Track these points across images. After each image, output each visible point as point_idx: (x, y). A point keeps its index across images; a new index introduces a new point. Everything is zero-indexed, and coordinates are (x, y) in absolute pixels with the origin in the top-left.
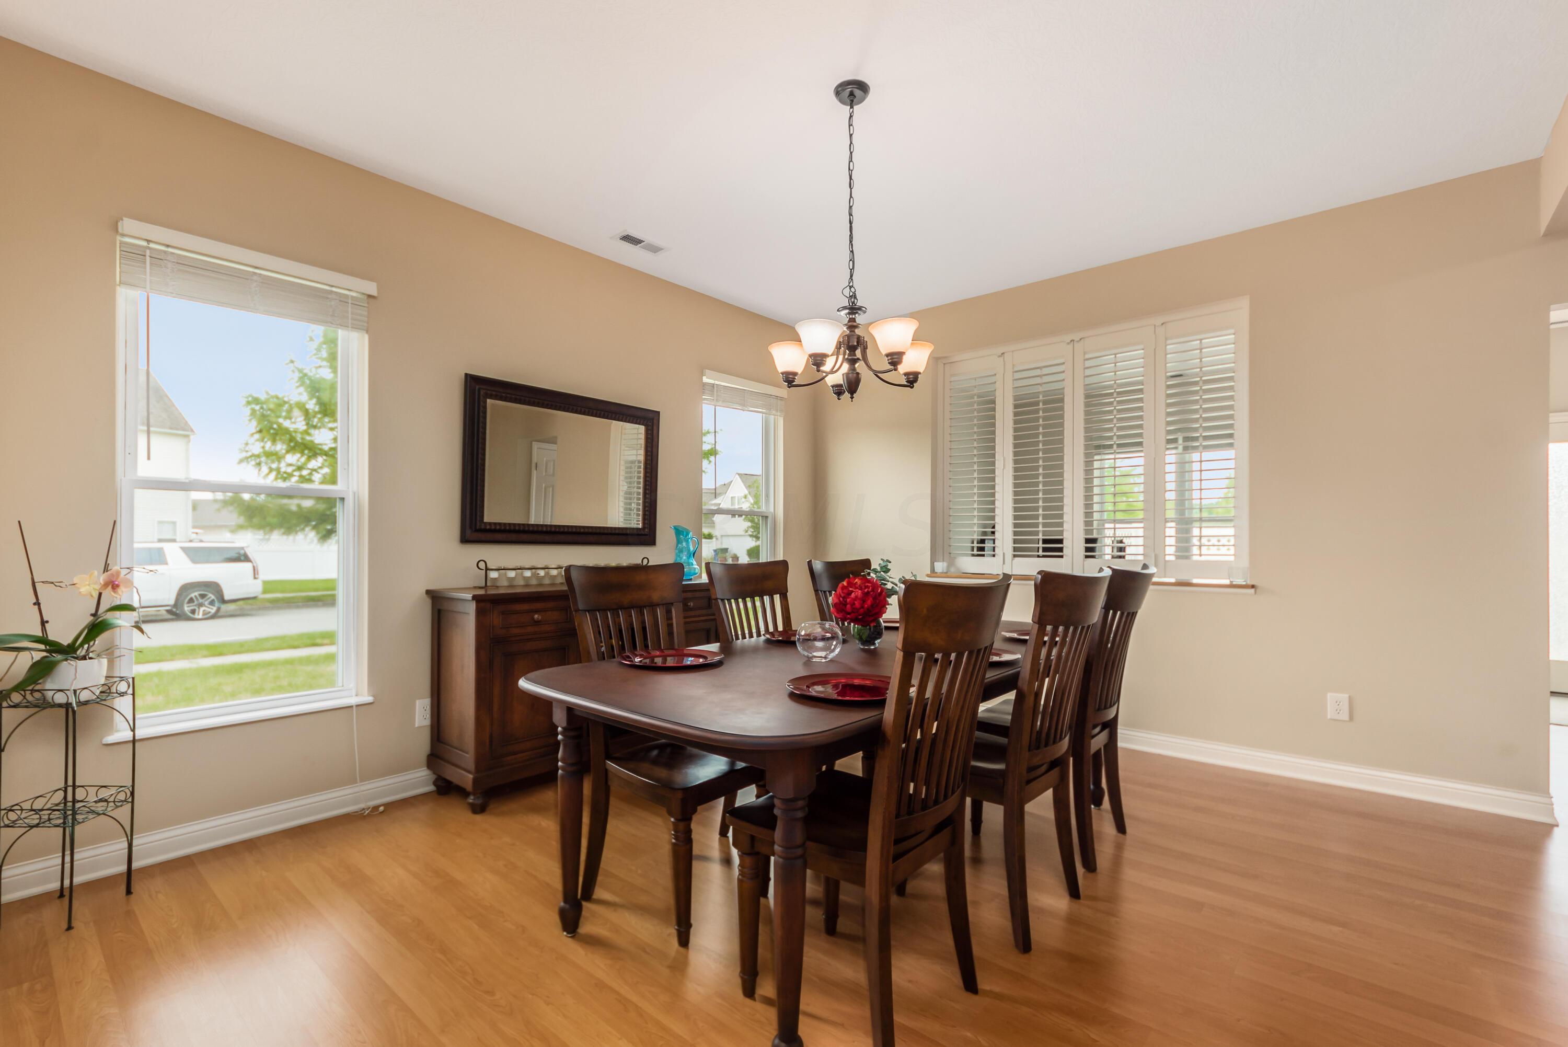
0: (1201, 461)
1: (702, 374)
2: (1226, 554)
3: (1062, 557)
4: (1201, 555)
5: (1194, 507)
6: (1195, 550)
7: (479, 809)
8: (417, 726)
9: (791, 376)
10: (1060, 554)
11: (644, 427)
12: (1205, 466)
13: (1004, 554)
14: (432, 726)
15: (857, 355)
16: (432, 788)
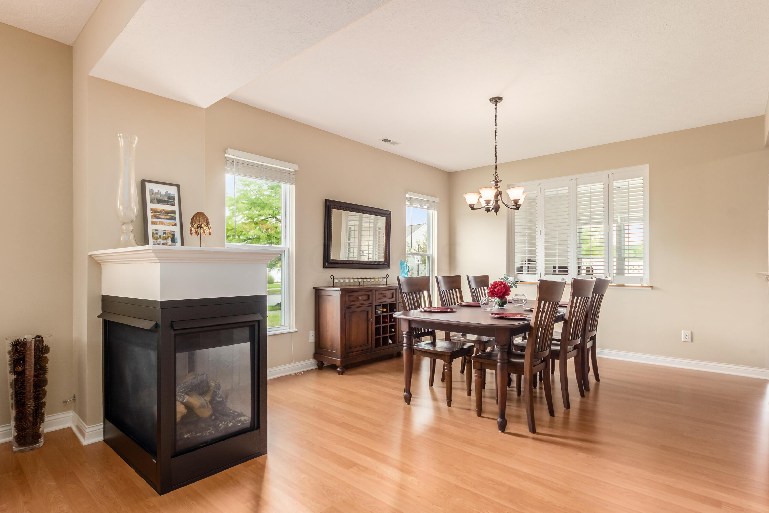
0: (629, 229)
1: (406, 193)
2: (640, 273)
3: (567, 274)
4: (629, 274)
5: (626, 249)
6: (626, 272)
7: (341, 373)
8: (310, 342)
9: (473, 206)
10: (566, 273)
11: (385, 218)
12: (630, 231)
13: (540, 273)
14: (316, 342)
15: (498, 198)
16: (316, 367)
